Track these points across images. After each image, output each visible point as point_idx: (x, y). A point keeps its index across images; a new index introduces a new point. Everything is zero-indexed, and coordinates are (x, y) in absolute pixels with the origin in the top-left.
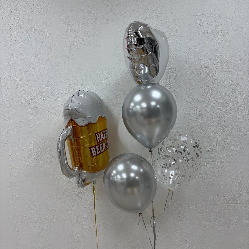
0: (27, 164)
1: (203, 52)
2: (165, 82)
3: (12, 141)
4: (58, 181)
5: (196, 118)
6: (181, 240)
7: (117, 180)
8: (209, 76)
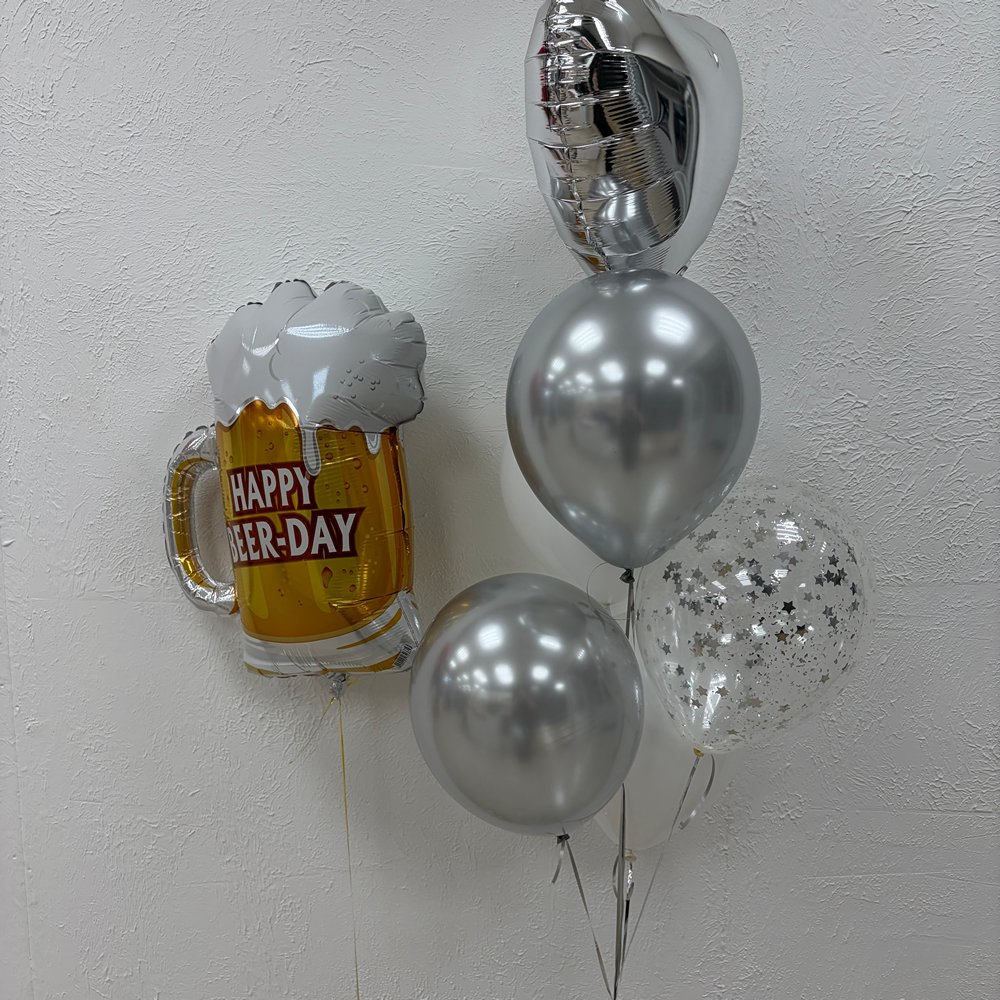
0: (82, 587)
1: (898, 141)
2: (717, 265)
3: (16, 482)
4: (212, 668)
5: (837, 434)
6: (723, 948)
7: (470, 690)
8: (912, 252)
